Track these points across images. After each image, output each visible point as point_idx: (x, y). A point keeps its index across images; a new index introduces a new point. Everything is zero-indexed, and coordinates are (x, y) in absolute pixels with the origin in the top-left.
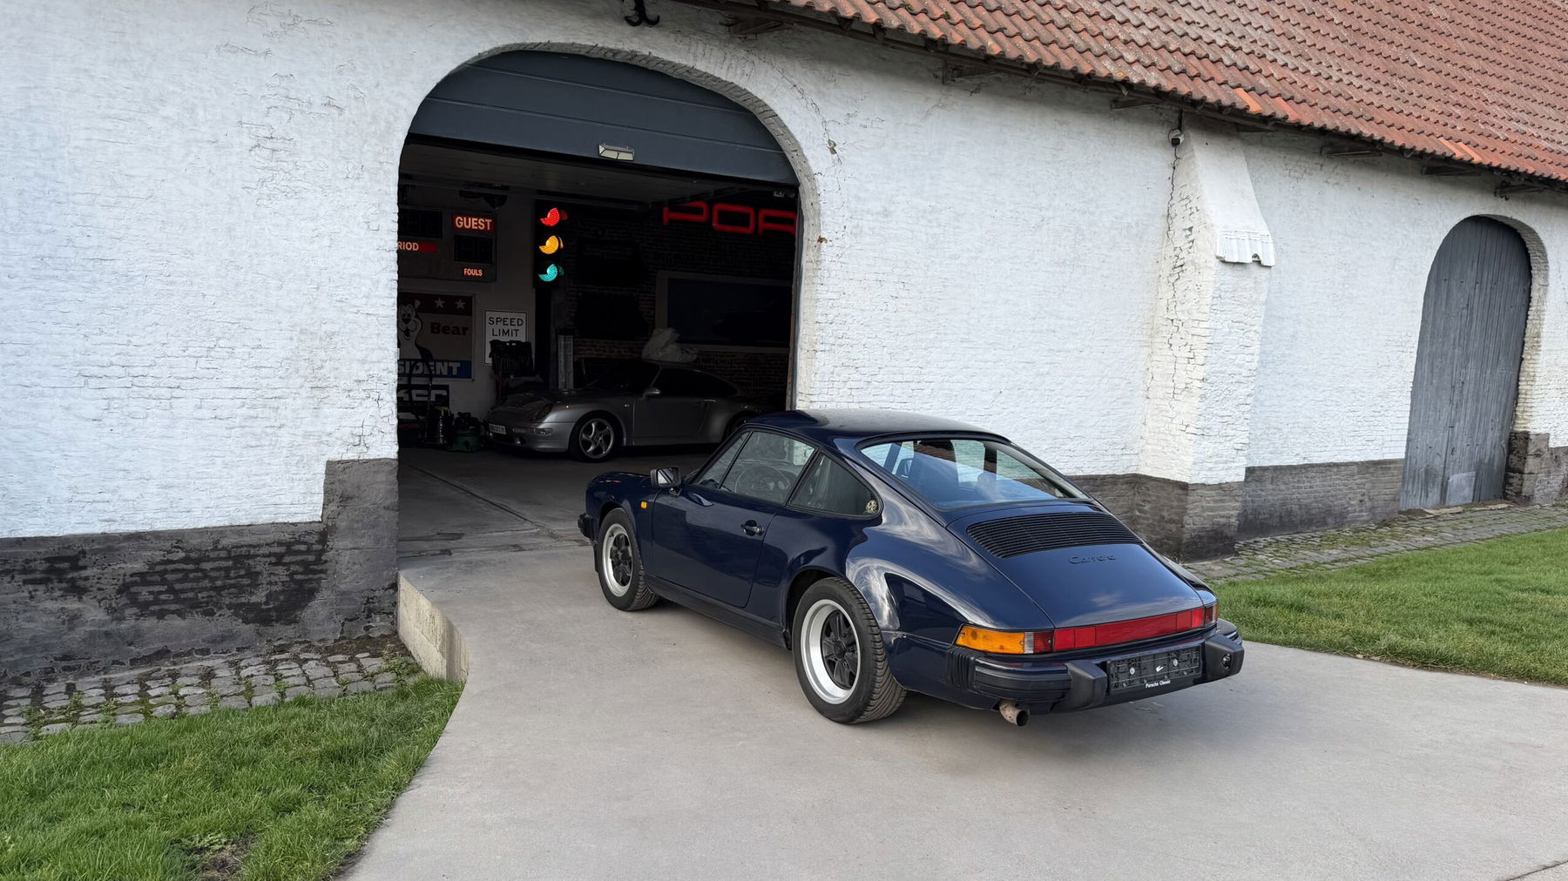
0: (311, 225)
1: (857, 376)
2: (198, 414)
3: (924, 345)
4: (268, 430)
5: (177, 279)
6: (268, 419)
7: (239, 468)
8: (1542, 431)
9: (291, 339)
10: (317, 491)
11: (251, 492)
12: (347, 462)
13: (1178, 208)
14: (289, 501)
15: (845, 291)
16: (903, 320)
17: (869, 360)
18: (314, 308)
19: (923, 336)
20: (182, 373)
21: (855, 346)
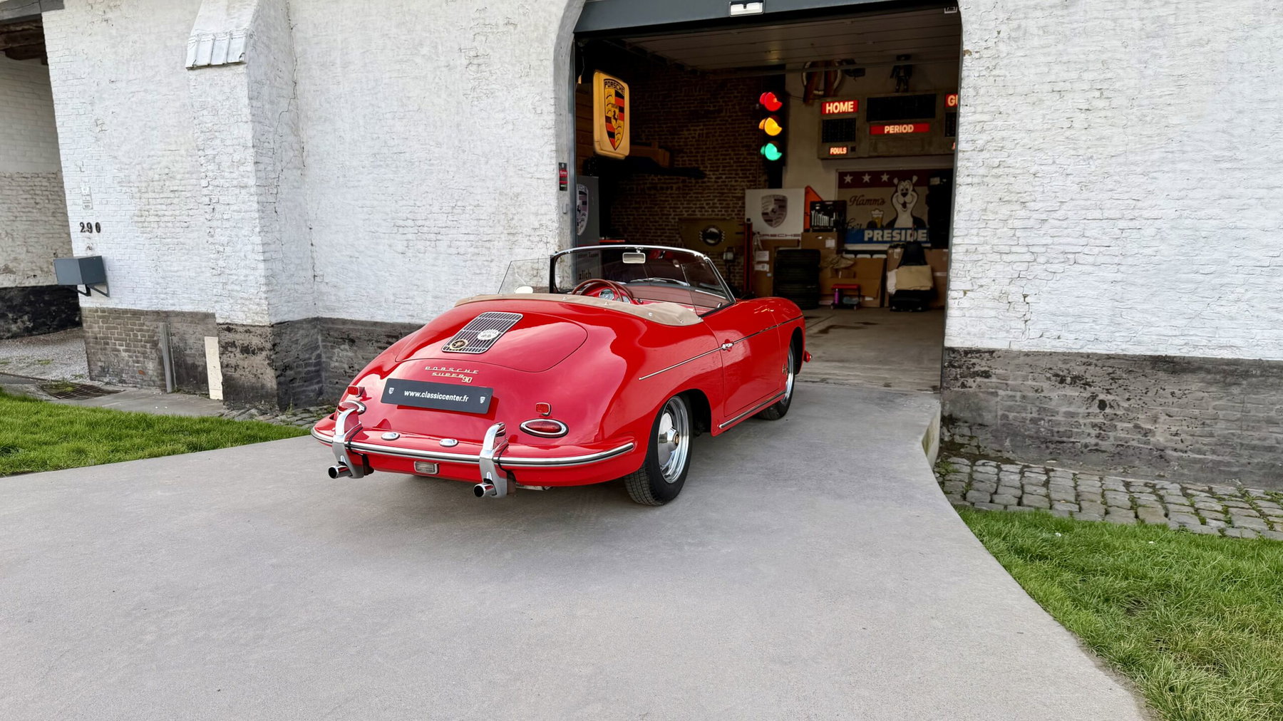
1: (1023, 213)
2: (450, 251)
5: (435, 162)
16: (1097, 139)
17: (1043, 192)
18: (506, 176)
19: (1138, 158)
20: (440, 224)
21: (1020, 177)
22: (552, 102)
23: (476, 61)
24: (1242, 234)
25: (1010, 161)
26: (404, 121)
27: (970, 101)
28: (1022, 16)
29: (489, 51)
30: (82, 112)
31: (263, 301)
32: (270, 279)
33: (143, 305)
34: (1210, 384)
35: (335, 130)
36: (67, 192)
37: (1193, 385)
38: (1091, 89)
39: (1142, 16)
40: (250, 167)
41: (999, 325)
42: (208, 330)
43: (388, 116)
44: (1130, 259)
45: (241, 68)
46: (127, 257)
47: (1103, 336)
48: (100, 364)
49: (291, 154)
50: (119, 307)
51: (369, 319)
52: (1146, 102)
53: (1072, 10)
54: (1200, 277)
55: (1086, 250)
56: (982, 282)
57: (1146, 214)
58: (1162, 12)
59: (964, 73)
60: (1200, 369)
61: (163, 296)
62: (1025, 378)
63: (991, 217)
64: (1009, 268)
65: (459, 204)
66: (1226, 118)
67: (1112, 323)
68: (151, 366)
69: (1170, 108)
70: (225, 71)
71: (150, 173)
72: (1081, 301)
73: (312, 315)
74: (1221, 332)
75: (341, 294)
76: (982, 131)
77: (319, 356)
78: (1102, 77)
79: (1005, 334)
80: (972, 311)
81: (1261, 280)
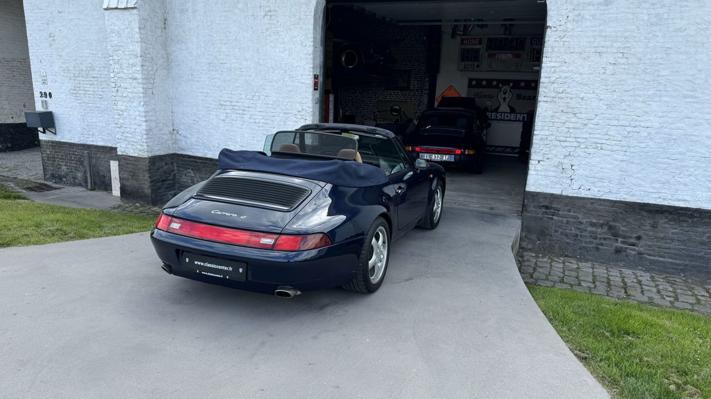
1: (574, 120)
2: (250, 120)
3: (641, 99)
5: (244, 70)
15: (567, 60)
16: (620, 81)
17: (586, 109)
18: (284, 80)
19: (641, 93)
20: (246, 105)
21: (574, 99)
22: (312, 40)
23: (269, 14)
24: (695, 138)
25: (569, 90)
26: (227, 45)
27: (549, 55)
28: (581, 8)
29: (277, 8)
30: (42, 29)
31: (144, 144)
32: (149, 131)
33: (75, 140)
34: (671, 220)
35: (187, 48)
36: (33, 74)
37: (662, 221)
38: (617, 53)
39: (650, 13)
40: (139, 68)
41: (556, 180)
42: (112, 157)
43: (218, 42)
44: (632, 149)
45: (135, 11)
46: (67, 113)
47: (614, 190)
48: (50, 172)
49: (162, 60)
50: (62, 141)
51: (203, 156)
52: (648, 62)
53: (610, 7)
54: (670, 161)
55: (608, 143)
56: (550, 156)
57: (642, 124)
58: (660, 11)
59: (547, 39)
60: (665, 211)
61: (86, 136)
62: (569, 211)
63: (557, 120)
64: (564, 150)
65: (257, 94)
66: (692, 73)
67: (619, 183)
68: (79, 175)
69: (660, 66)
70: (126, 12)
71: (81, 66)
72: (604, 170)
73: (171, 152)
74: (679, 192)
75: (188, 141)
76: (555, 72)
77: (175, 175)
78: (624, 46)
79: (560, 186)
80: (542, 172)
81: (704, 165)
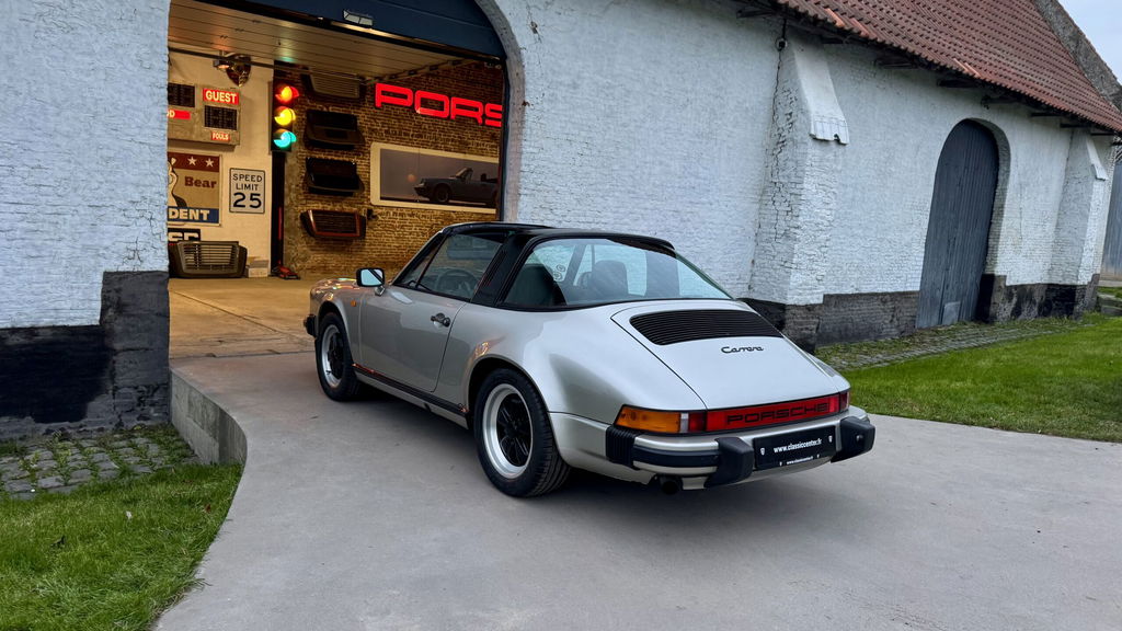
0: (88, 59)
3: (601, 194)
4: (48, 242)
6: (48, 232)
7: (21, 277)
8: (1003, 274)
9: (69, 161)
10: (95, 297)
11: (32, 298)
12: (124, 273)
13: (781, 98)
14: (69, 306)
15: (544, 146)
21: (551, 193)
25: (546, 182)
27: (527, 138)
38: (583, 143)
76: (533, 159)
78: (588, 136)
